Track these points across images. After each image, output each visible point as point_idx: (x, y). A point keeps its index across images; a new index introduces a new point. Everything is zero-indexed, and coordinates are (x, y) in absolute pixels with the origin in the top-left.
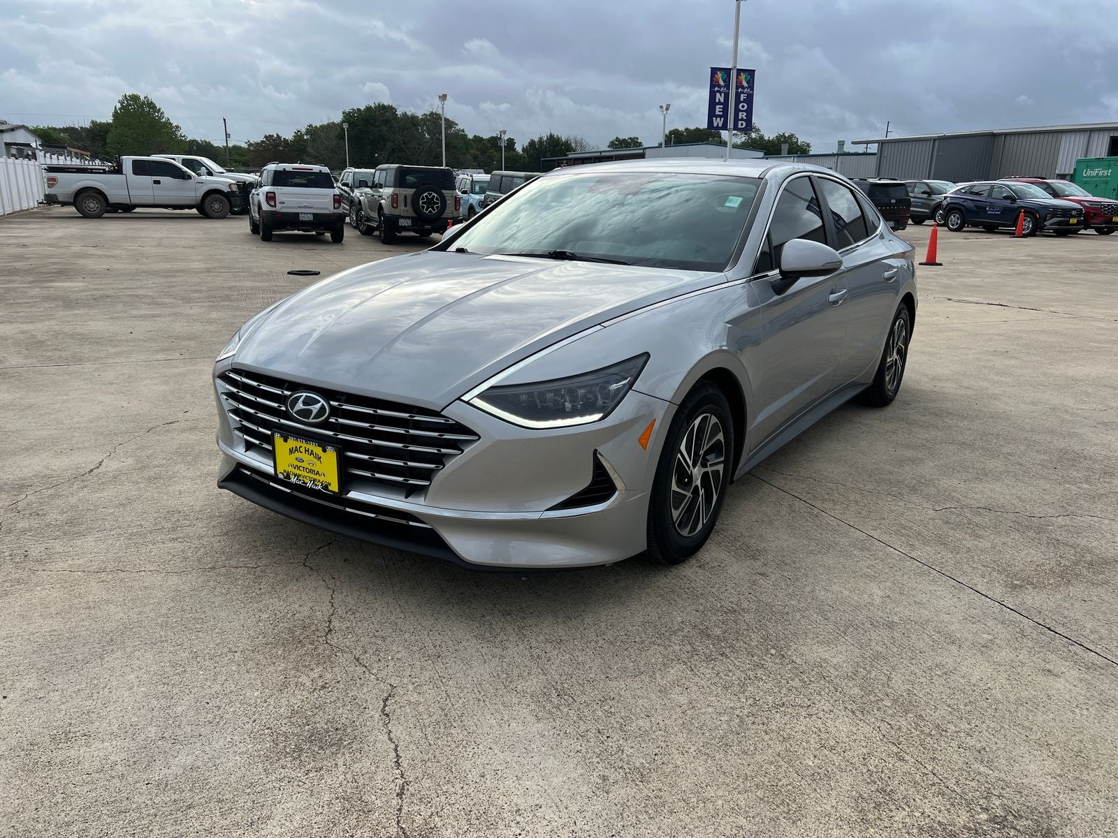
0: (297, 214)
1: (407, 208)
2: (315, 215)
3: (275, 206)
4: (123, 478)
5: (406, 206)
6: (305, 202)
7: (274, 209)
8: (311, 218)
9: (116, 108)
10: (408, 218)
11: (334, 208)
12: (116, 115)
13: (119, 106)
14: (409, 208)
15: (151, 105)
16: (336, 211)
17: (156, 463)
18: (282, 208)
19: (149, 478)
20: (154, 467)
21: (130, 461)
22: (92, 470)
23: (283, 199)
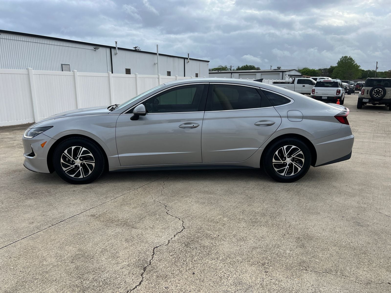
0: (321, 97)
1: (368, 95)
2: (328, 97)
3: (314, 94)
5: (367, 94)
6: (325, 92)
7: (314, 95)
8: (326, 98)
9: (339, 61)
10: (367, 99)
11: (337, 95)
12: (339, 63)
13: (340, 60)
14: (369, 95)
15: (351, 59)
16: (337, 96)
18: (316, 94)
23: (317, 92)
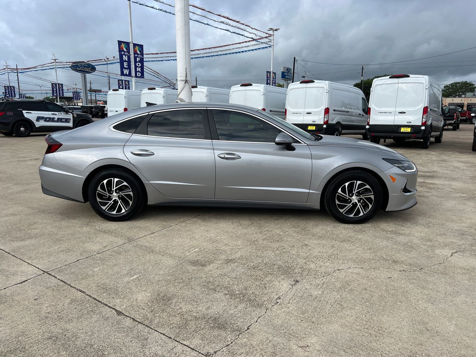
4: (442, 244)
17: (426, 247)
19: (431, 241)
20: (427, 245)
21: (437, 252)
22: (456, 252)
